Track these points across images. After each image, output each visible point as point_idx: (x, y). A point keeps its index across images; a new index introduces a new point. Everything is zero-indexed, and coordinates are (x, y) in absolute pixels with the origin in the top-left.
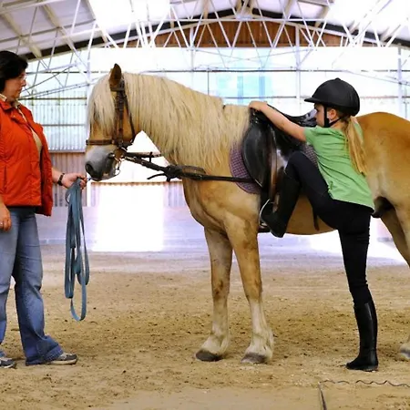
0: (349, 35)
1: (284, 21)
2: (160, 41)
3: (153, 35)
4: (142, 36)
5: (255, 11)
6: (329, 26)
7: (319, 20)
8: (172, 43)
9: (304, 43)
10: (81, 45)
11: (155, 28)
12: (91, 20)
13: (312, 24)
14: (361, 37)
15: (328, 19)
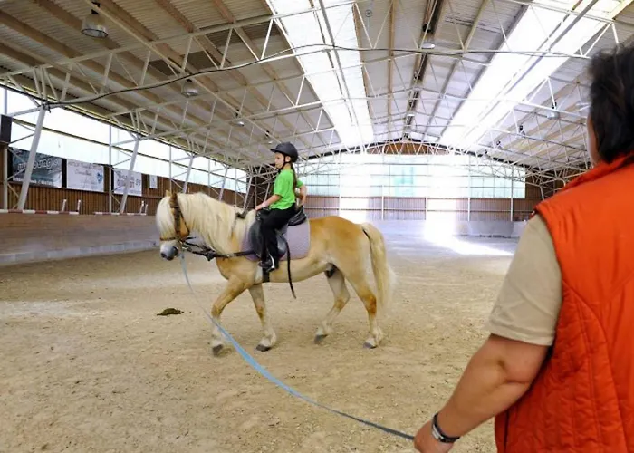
0: (449, 150)
1: (421, 143)
2: (369, 151)
3: (366, 149)
4: (361, 149)
5: (410, 139)
6: (440, 146)
7: (436, 144)
8: (375, 153)
9: (430, 153)
10: (337, 152)
11: (366, 146)
12: (340, 142)
13: (433, 145)
14: (454, 151)
15: (439, 143)
